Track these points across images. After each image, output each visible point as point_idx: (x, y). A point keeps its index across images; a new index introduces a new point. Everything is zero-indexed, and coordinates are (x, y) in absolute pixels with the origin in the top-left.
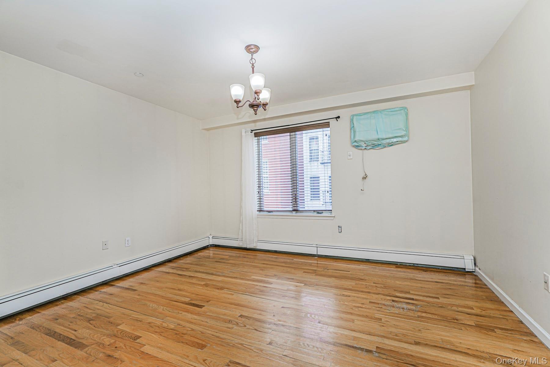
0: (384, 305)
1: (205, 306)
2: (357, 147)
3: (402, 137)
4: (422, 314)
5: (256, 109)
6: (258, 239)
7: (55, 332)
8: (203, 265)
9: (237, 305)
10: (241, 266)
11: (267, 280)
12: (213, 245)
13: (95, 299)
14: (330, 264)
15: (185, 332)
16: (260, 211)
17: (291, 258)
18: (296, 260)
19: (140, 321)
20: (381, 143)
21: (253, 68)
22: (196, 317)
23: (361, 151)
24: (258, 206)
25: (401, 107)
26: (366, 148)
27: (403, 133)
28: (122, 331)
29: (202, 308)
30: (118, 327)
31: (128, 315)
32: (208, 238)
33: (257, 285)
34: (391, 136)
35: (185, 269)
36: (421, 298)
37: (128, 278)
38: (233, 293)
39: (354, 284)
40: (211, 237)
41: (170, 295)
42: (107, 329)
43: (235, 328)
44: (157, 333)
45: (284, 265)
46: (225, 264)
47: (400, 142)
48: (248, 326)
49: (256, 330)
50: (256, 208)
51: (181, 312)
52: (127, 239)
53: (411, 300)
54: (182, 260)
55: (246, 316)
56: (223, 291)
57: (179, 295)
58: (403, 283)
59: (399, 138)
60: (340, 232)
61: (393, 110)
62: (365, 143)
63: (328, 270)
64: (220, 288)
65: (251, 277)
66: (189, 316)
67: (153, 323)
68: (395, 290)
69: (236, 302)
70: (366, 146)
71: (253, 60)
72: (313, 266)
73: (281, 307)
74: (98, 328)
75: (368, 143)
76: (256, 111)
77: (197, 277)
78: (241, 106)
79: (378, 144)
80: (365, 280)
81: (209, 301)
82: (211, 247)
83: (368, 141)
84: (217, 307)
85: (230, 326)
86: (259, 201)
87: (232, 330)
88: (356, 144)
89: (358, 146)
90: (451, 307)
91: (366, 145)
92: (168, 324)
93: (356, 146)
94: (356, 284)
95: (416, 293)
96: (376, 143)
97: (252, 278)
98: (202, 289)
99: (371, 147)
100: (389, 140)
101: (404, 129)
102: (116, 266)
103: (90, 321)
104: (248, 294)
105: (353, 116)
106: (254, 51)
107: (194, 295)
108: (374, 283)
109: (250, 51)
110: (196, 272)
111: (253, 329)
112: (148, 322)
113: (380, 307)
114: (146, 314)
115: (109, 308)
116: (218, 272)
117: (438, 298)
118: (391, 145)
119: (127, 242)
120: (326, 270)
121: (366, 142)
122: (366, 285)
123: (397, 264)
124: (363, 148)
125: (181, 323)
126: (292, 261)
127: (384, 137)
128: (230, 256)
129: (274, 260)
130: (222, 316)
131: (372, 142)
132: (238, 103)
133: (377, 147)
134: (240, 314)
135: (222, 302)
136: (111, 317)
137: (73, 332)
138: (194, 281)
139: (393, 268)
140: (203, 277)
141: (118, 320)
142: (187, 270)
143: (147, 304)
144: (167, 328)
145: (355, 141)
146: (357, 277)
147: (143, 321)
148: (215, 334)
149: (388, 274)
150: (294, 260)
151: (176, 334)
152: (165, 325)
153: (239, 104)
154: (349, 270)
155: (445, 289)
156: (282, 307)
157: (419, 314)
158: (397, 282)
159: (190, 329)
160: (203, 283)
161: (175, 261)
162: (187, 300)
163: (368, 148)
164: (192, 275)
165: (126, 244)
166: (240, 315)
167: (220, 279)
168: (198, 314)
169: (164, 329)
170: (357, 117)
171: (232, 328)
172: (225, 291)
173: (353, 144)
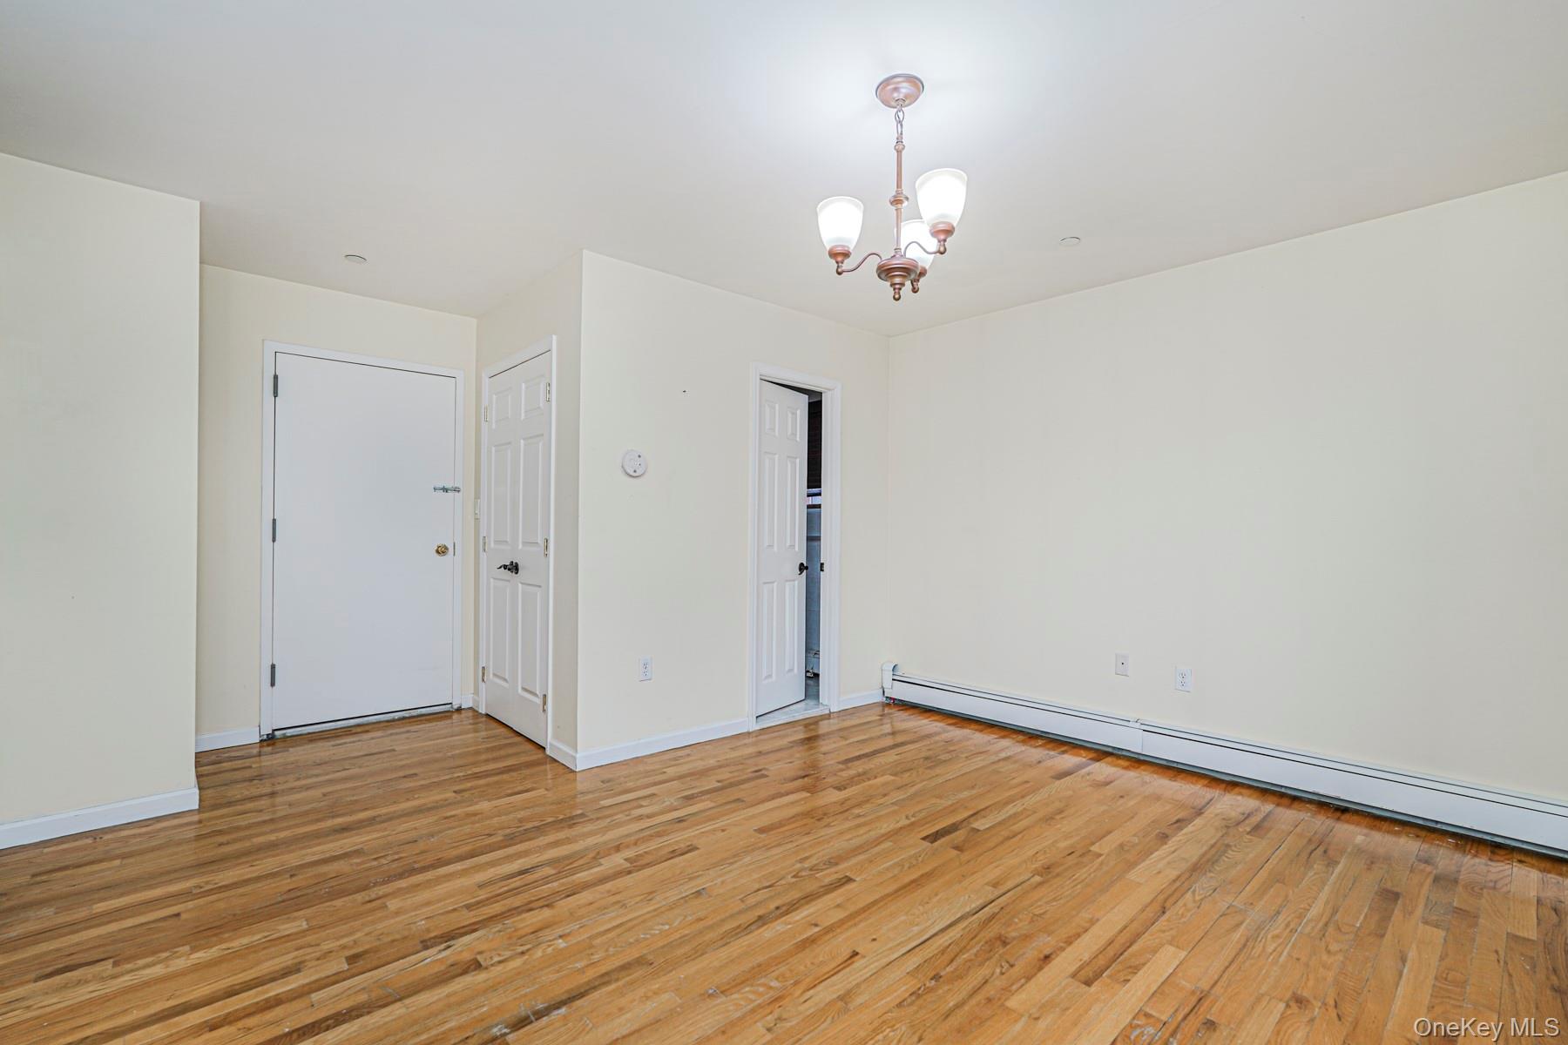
5: (897, 280)
21: (899, 152)
76: (900, 289)
106: (907, 96)
109: (893, 99)
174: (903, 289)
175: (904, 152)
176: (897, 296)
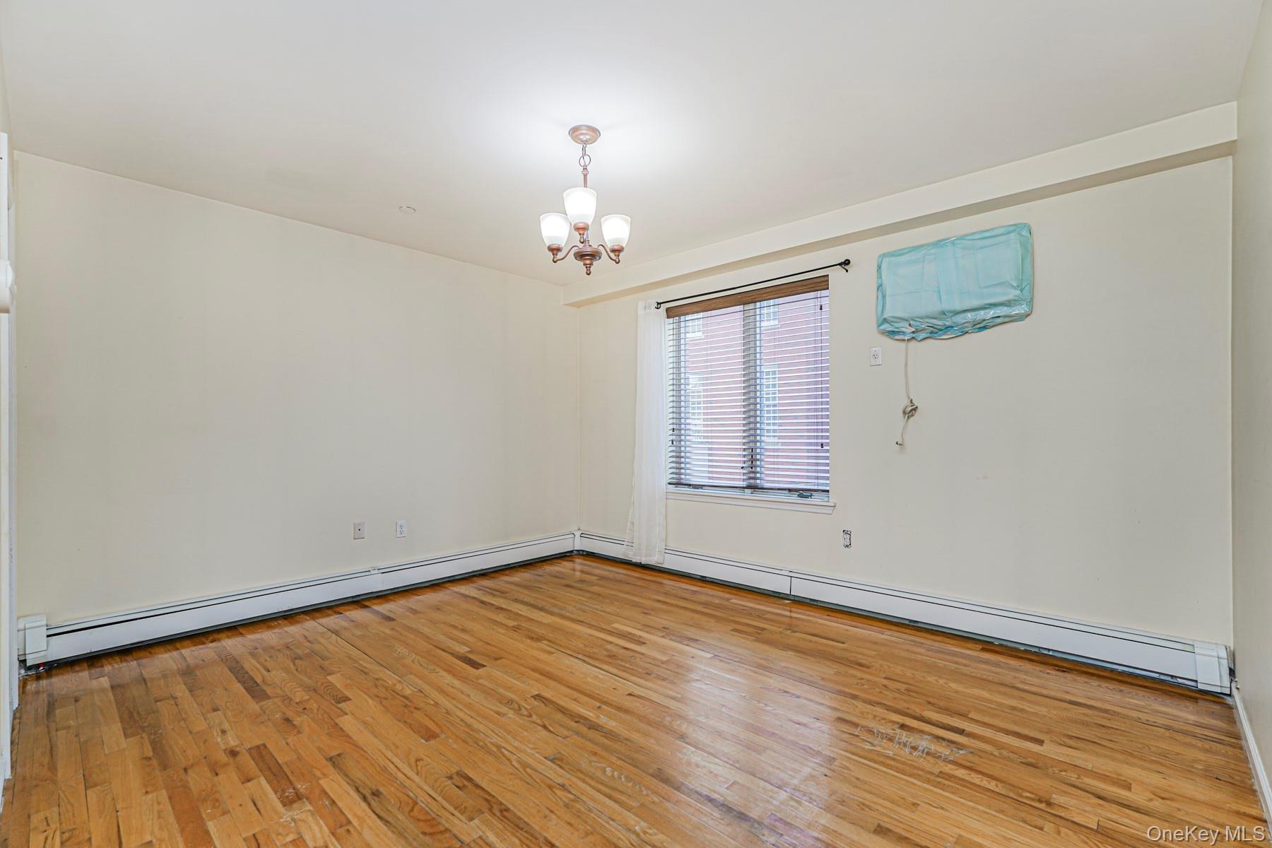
0: (870, 731)
1: (485, 666)
2: (891, 334)
3: (1010, 306)
4: (956, 770)
5: (588, 262)
6: (666, 546)
7: (243, 668)
8: (538, 589)
9: (544, 675)
10: (608, 601)
11: (640, 636)
12: (583, 551)
13: (325, 625)
14: (809, 621)
15: (422, 705)
16: (678, 484)
17: (727, 596)
18: (737, 601)
19: (366, 673)
20: (954, 323)
21: (585, 176)
22: (456, 683)
23: (903, 345)
24: (672, 473)
25: (1009, 226)
26: (914, 335)
27: (1012, 294)
28: (331, 684)
29: (477, 669)
30: (329, 678)
31: (354, 660)
32: (572, 536)
33: (611, 643)
34: (976, 303)
35: (498, 593)
36: (988, 733)
37: (396, 596)
38: (553, 650)
39: (832, 673)
40: (578, 534)
41: (442, 637)
42: (310, 678)
43: (510, 715)
44: (376, 699)
45: (700, 608)
46: (581, 592)
47: (1007, 320)
48: (534, 718)
49: (545, 727)
50: (667, 476)
51: (438, 670)
52: (400, 522)
53: (956, 732)
54: (507, 575)
55: (544, 698)
56: (539, 644)
57: (457, 641)
58: (966, 690)
59: (1000, 308)
60: (847, 546)
61: (988, 234)
62: (910, 325)
63: (795, 632)
64: (537, 638)
65: (613, 625)
66: (447, 679)
67: (383, 680)
68: (929, 703)
69: (548, 669)
70: (913, 332)
71: (587, 158)
72: (766, 619)
73: (627, 693)
74: (300, 673)
75: (918, 323)
76: (590, 267)
77: (510, 611)
78: (560, 258)
79: (945, 325)
80: (868, 667)
81: (501, 658)
82: (578, 555)
83: (917, 317)
84: (506, 673)
85: (504, 709)
86: (677, 463)
87: (503, 719)
88: (886, 327)
89: (893, 333)
90: (1061, 771)
91: (913, 330)
92: (404, 686)
93: (889, 332)
94: (838, 673)
95: (986, 719)
96: (939, 323)
97: (613, 627)
98: (504, 634)
99: (929, 335)
100: (973, 313)
101: (1015, 285)
102: (376, 571)
103: (296, 658)
104: (580, 656)
105: (884, 256)
106: (589, 139)
107: (480, 644)
108: (885, 678)
109: (580, 139)
110: (516, 600)
111: (538, 725)
112: (376, 677)
113: (854, 735)
114: (382, 663)
115: (336, 644)
116: (555, 606)
117: (1040, 742)
118: (982, 326)
119: (399, 530)
120: (788, 632)
121: (912, 322)
122: (862, 679)
123: (992, 643)
124: (906, 338)
125: (427, 688)
126: (725, 603)
127: (958, 307)
128: (602, 578)
129: (687, 595)
130: (501, 691)
131: (926, 320)
132: (555, 252)
133: (943, 334)
134: (537, 693)
135: (522, 665)
136: (328, 658)
137: (264, 672)
138: (500, 617)
139: (973, 652)
140: (520, 612)
141: (336, 666)
142: (503, 595)
143: (394, 647)
144: (399, 692)
145: (885, 321)
146: (853, 659)
147: (371, 674)
148: (469, 720)
149: (941, 663)
150: (733, 601)
151: (406, 706)
152: (399, 687)
153: (557, 255)
154: (843, 640)
155: (1083, 723)
156: (630, 695)
157: (949, 768)
158: (953, 685)
159: (432, 702)
160: (512, 623)
161: (493, 575)
162: (463, 650)
163: (922, 335)
164: (504, 606)
165: (398, 532)
166: (537, 695)
167: (548, 619)
168: (464, 679)
169: (393, 693)
170: (892, 259)
171: (504, 715)
172: (544, 645)
173: (882, 327)
174: (592, 267)
175: (588, 176)
176: (588, 272)
